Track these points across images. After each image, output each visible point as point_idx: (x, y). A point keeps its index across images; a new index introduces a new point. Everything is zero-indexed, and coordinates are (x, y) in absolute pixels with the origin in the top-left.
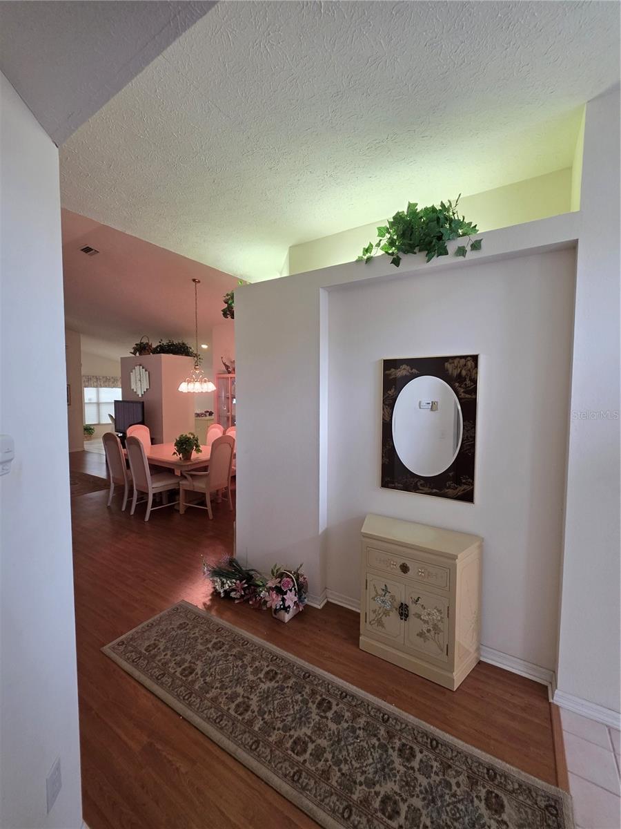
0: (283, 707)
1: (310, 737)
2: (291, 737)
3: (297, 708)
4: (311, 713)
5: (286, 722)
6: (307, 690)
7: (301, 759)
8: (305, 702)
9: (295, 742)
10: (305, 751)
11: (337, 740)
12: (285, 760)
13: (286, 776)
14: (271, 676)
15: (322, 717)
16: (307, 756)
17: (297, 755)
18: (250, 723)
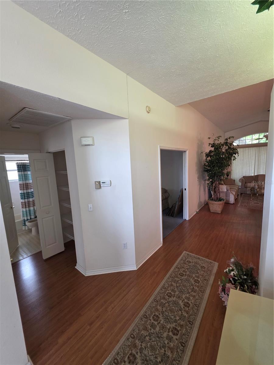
0: (172, 311)
1: (160, 322)
2: (160, 314)
3: (172, 317)
4: (171, 324)
5: (165, 312)
6: (182, 323)
7: (151, 318)
8: (176, 321)
9: (157, 316)
10: (154, 320)
11: (159, 336)
12: (151, 312)
13: (146, 312)
14: (187, 305)
15: (169, 329)
16: (152, 321)
17: (153, 317)
18: (164, 298)
